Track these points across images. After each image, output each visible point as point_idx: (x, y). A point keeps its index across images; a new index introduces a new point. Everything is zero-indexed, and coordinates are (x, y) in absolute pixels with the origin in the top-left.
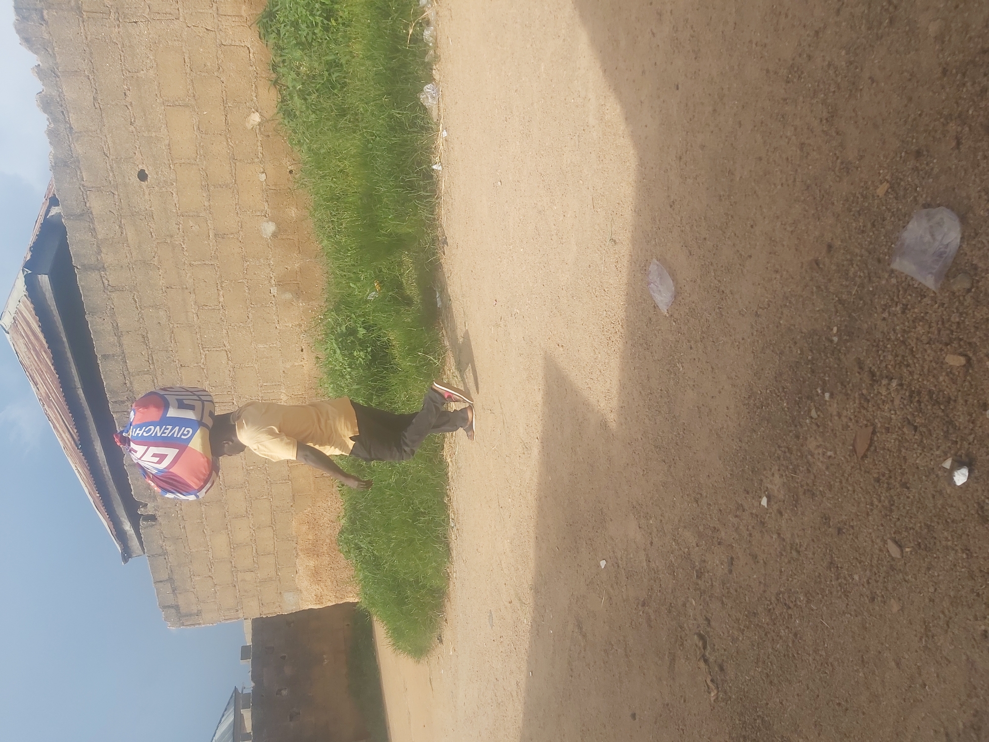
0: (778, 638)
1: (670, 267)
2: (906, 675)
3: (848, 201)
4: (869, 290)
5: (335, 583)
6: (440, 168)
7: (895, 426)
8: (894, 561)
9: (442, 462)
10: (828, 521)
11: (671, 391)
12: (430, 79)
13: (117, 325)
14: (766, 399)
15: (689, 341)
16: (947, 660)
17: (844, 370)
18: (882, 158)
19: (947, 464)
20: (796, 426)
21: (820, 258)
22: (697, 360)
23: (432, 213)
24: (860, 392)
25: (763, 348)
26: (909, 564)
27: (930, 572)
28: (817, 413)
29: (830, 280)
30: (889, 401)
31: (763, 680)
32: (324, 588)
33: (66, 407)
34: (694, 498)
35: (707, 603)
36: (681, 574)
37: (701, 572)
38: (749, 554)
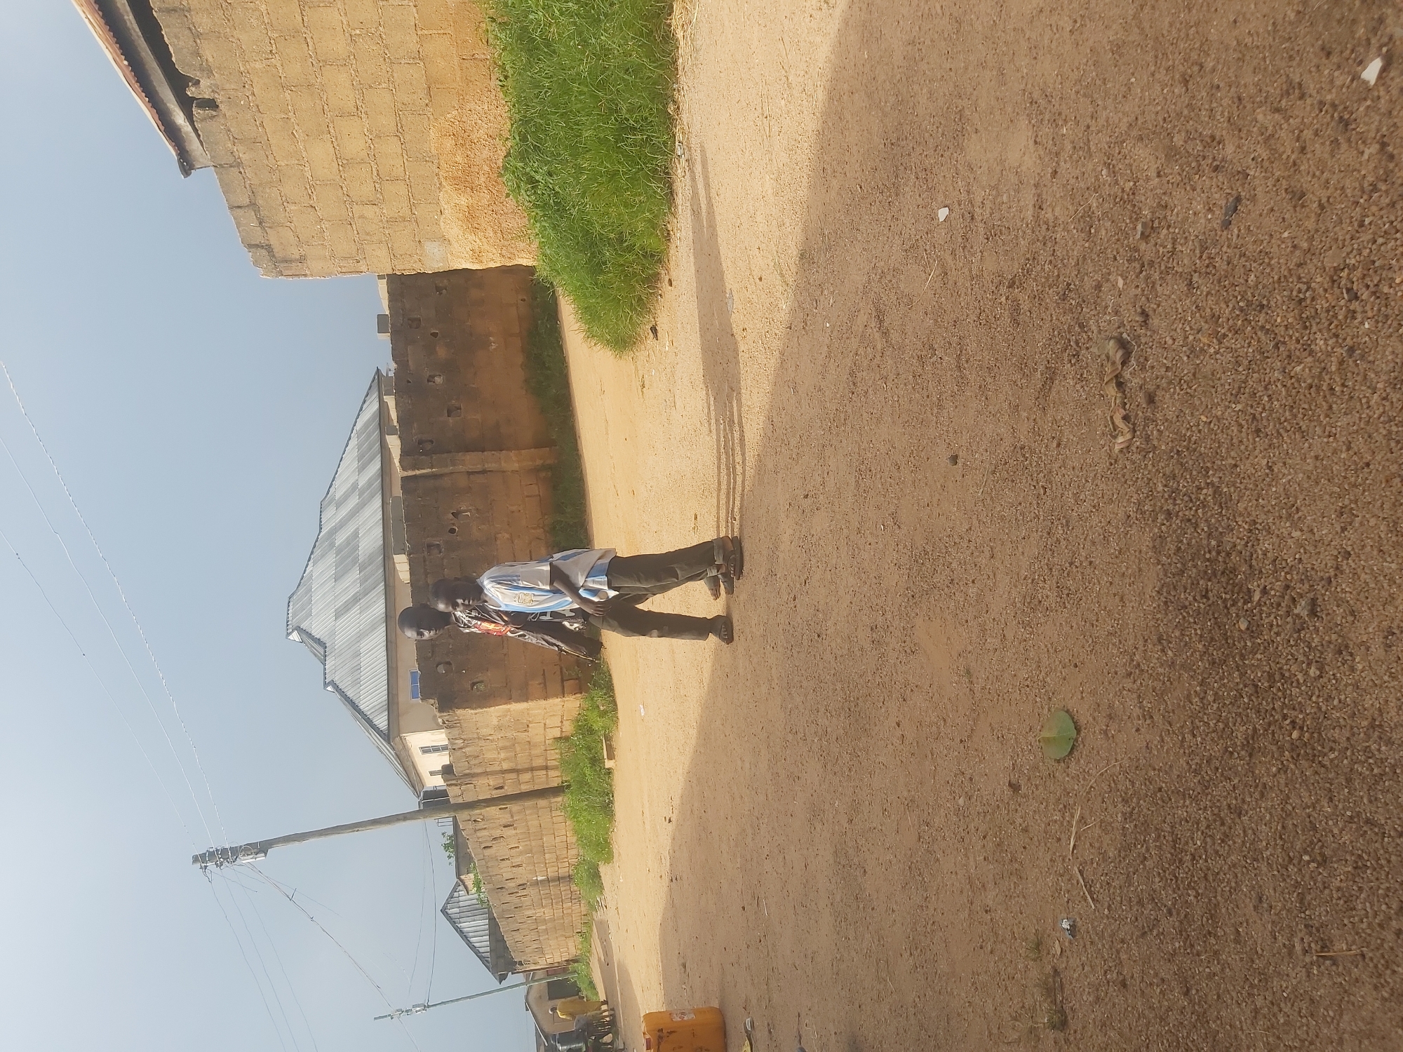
5: (499, 234)
31: (1240, 425)
34: (1183, 75)
35: (1154, 283)
36: (1105, 231)
37: (1152, 228)
38: (1286, 189)
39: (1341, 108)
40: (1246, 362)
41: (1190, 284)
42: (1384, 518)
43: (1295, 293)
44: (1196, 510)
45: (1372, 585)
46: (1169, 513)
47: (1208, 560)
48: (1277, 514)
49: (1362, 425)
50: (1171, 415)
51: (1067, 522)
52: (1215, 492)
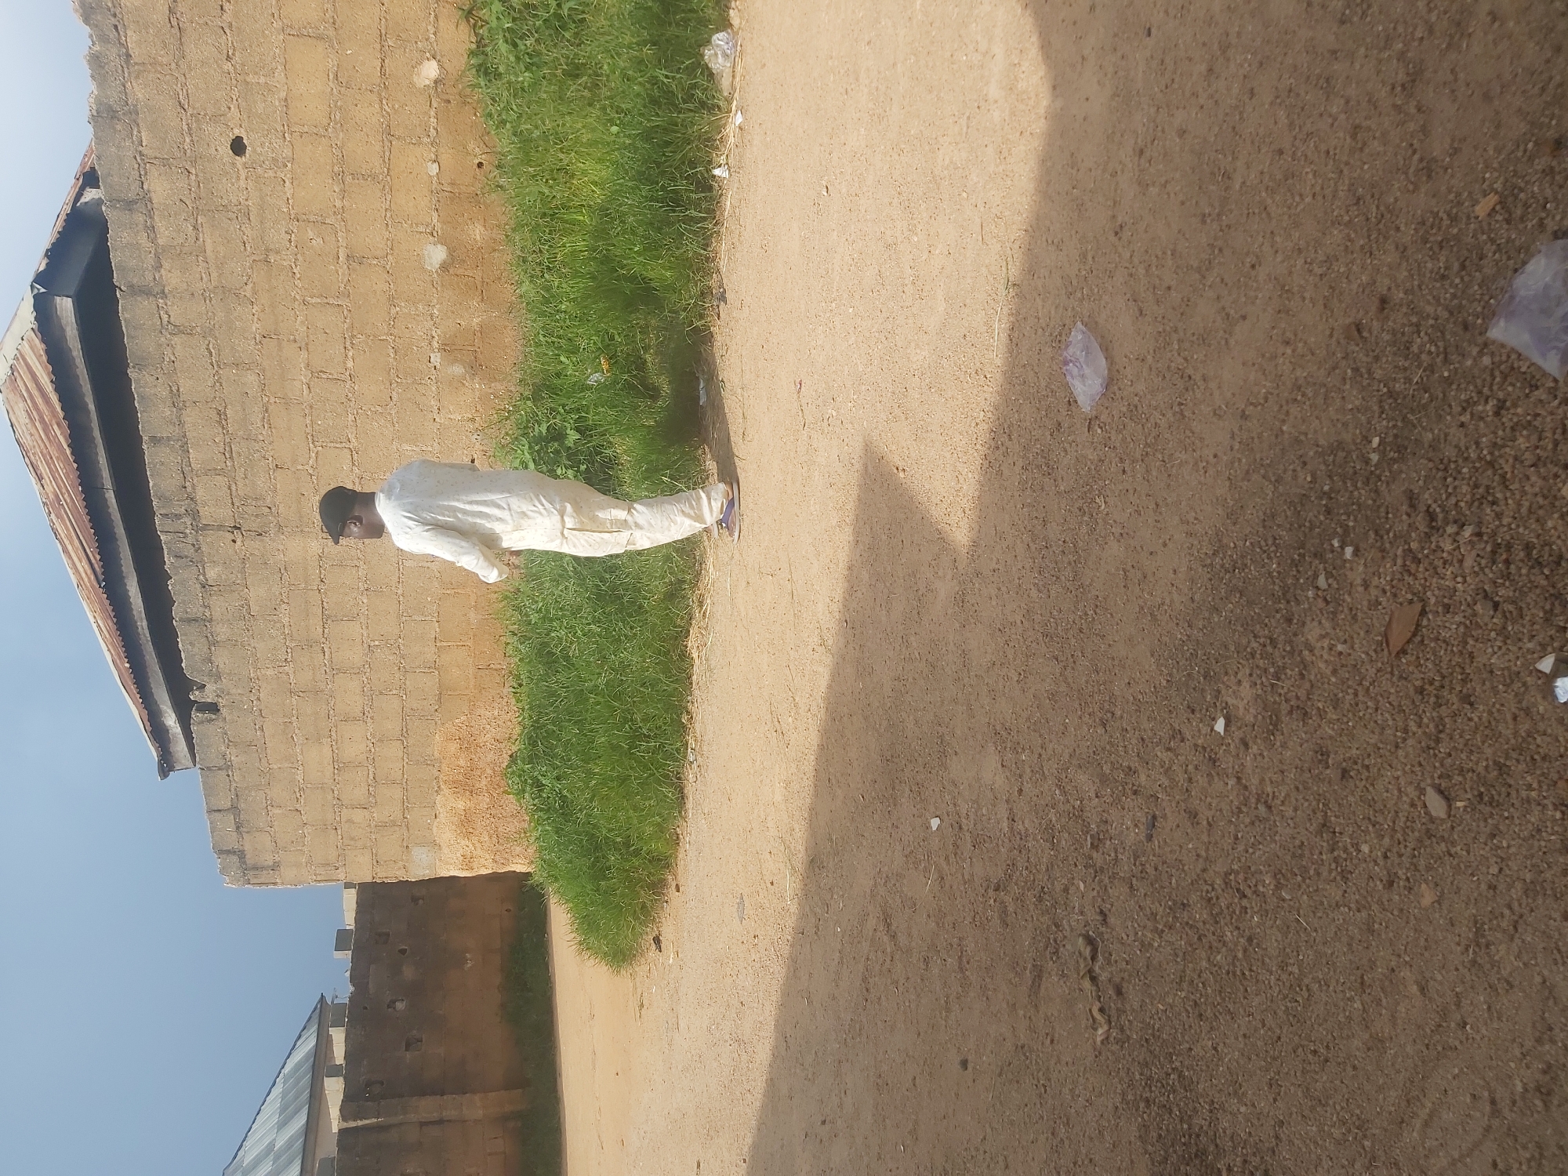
0: (1221, 945)
1: (1103, 337)
2: (1435, 1007)
3: (1424, 224)
4: (1441, 376)
5: (495, 839)
6: (726, 174)
7: (1461, 602)
8: (1433, 823)
9: (684, 656)
10: (1325, 757)
11: (1081, 544)
12: (725, 24)
13: (178, 390)
14: (1242, 557)
15: (1122, 460)
16: (1508, 982)
17: (1382, 510)
18: (1491, 152)
19: (1546, 665)
20: (1288, 602)
21: (1364, 321)
22: (1131, 491)
23: (705, 247)
24: (1406, 547)
25: (1247, 472)
26: (1460, 828)
27: (1495, 841)
28: (1327, 579)
29: (1377, 358)
30: (1455, 561)
31: (1187, 1011)
32: (478, 845)
33: (86, 518)
34: (1101, 720)
35: (1106, 887)
36: (1065, 841)
37: (1099, 839)
38: (1185, 811)
39: (1208, 750)
40: (1181, 954)
41: (1131, 886)
42: (1299, 1085)
43: (1204, 894)
44: (1168, 1096)
45: (1304, 1150)
46: (1147, 1101)
47: (1184, 1144)
48: (1226, 1092)
49: (1269, 1004)
50: (1136, 1005)
51: (1068, 1120)
52: (1179, 1077)
